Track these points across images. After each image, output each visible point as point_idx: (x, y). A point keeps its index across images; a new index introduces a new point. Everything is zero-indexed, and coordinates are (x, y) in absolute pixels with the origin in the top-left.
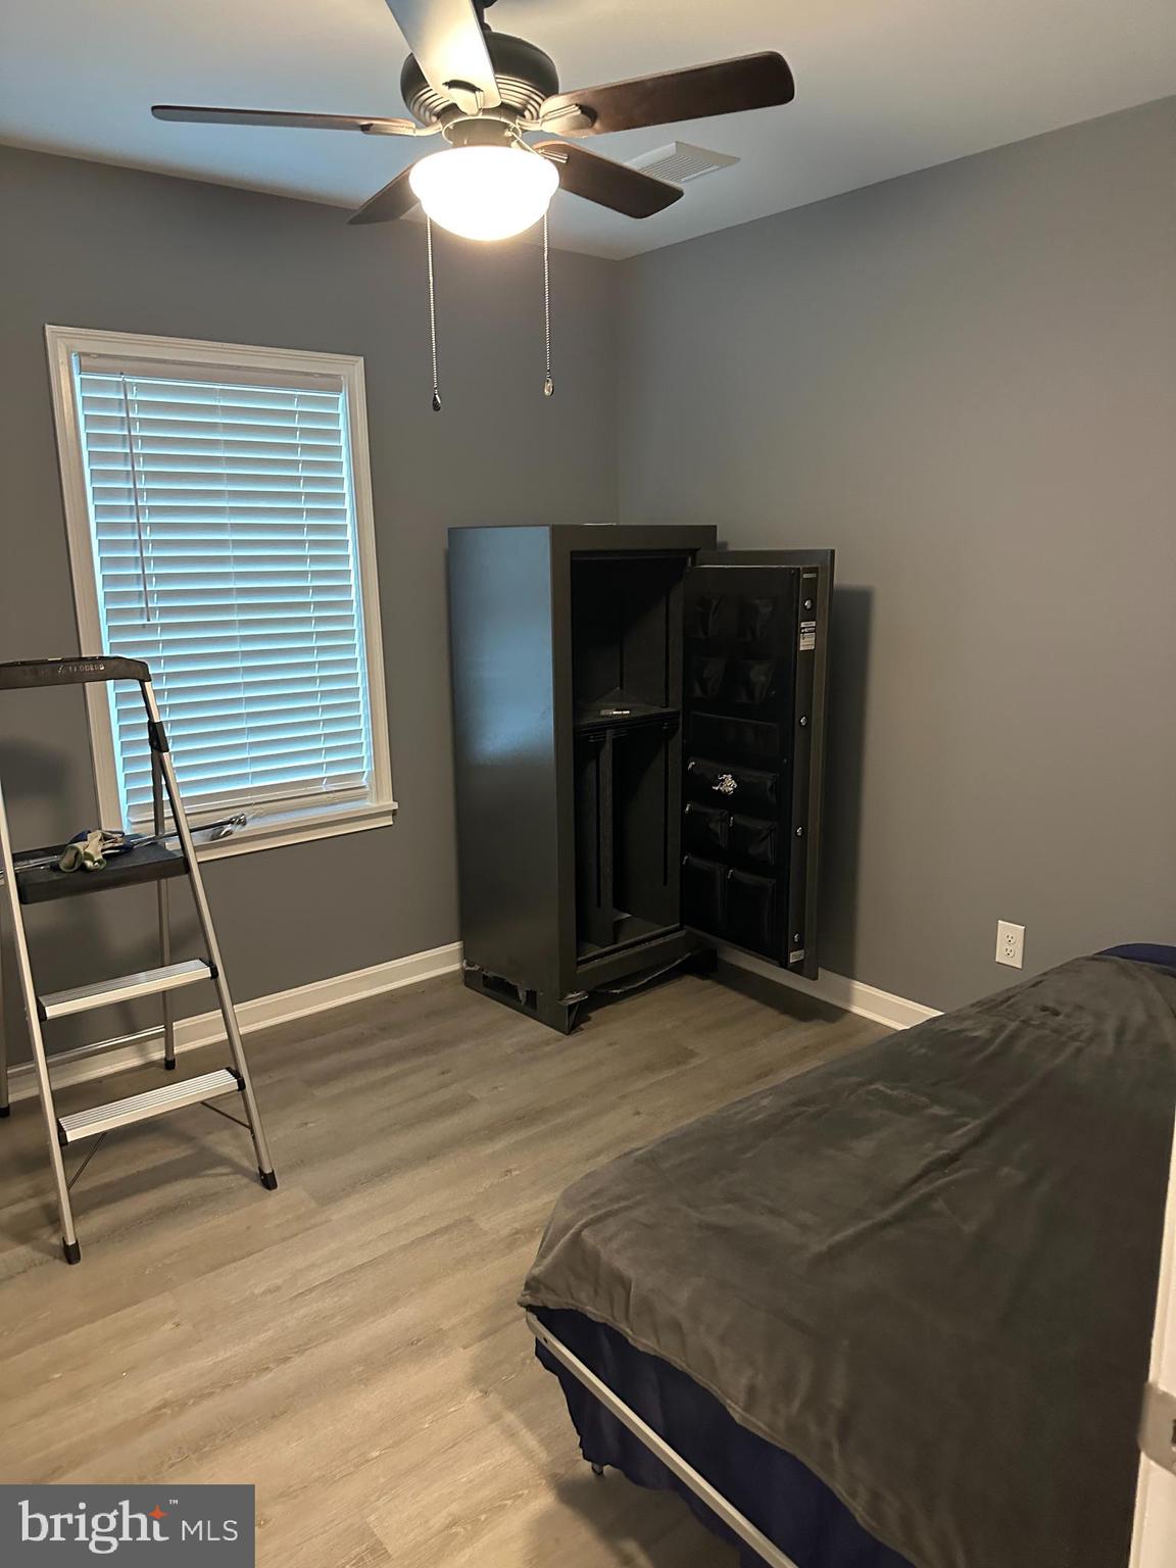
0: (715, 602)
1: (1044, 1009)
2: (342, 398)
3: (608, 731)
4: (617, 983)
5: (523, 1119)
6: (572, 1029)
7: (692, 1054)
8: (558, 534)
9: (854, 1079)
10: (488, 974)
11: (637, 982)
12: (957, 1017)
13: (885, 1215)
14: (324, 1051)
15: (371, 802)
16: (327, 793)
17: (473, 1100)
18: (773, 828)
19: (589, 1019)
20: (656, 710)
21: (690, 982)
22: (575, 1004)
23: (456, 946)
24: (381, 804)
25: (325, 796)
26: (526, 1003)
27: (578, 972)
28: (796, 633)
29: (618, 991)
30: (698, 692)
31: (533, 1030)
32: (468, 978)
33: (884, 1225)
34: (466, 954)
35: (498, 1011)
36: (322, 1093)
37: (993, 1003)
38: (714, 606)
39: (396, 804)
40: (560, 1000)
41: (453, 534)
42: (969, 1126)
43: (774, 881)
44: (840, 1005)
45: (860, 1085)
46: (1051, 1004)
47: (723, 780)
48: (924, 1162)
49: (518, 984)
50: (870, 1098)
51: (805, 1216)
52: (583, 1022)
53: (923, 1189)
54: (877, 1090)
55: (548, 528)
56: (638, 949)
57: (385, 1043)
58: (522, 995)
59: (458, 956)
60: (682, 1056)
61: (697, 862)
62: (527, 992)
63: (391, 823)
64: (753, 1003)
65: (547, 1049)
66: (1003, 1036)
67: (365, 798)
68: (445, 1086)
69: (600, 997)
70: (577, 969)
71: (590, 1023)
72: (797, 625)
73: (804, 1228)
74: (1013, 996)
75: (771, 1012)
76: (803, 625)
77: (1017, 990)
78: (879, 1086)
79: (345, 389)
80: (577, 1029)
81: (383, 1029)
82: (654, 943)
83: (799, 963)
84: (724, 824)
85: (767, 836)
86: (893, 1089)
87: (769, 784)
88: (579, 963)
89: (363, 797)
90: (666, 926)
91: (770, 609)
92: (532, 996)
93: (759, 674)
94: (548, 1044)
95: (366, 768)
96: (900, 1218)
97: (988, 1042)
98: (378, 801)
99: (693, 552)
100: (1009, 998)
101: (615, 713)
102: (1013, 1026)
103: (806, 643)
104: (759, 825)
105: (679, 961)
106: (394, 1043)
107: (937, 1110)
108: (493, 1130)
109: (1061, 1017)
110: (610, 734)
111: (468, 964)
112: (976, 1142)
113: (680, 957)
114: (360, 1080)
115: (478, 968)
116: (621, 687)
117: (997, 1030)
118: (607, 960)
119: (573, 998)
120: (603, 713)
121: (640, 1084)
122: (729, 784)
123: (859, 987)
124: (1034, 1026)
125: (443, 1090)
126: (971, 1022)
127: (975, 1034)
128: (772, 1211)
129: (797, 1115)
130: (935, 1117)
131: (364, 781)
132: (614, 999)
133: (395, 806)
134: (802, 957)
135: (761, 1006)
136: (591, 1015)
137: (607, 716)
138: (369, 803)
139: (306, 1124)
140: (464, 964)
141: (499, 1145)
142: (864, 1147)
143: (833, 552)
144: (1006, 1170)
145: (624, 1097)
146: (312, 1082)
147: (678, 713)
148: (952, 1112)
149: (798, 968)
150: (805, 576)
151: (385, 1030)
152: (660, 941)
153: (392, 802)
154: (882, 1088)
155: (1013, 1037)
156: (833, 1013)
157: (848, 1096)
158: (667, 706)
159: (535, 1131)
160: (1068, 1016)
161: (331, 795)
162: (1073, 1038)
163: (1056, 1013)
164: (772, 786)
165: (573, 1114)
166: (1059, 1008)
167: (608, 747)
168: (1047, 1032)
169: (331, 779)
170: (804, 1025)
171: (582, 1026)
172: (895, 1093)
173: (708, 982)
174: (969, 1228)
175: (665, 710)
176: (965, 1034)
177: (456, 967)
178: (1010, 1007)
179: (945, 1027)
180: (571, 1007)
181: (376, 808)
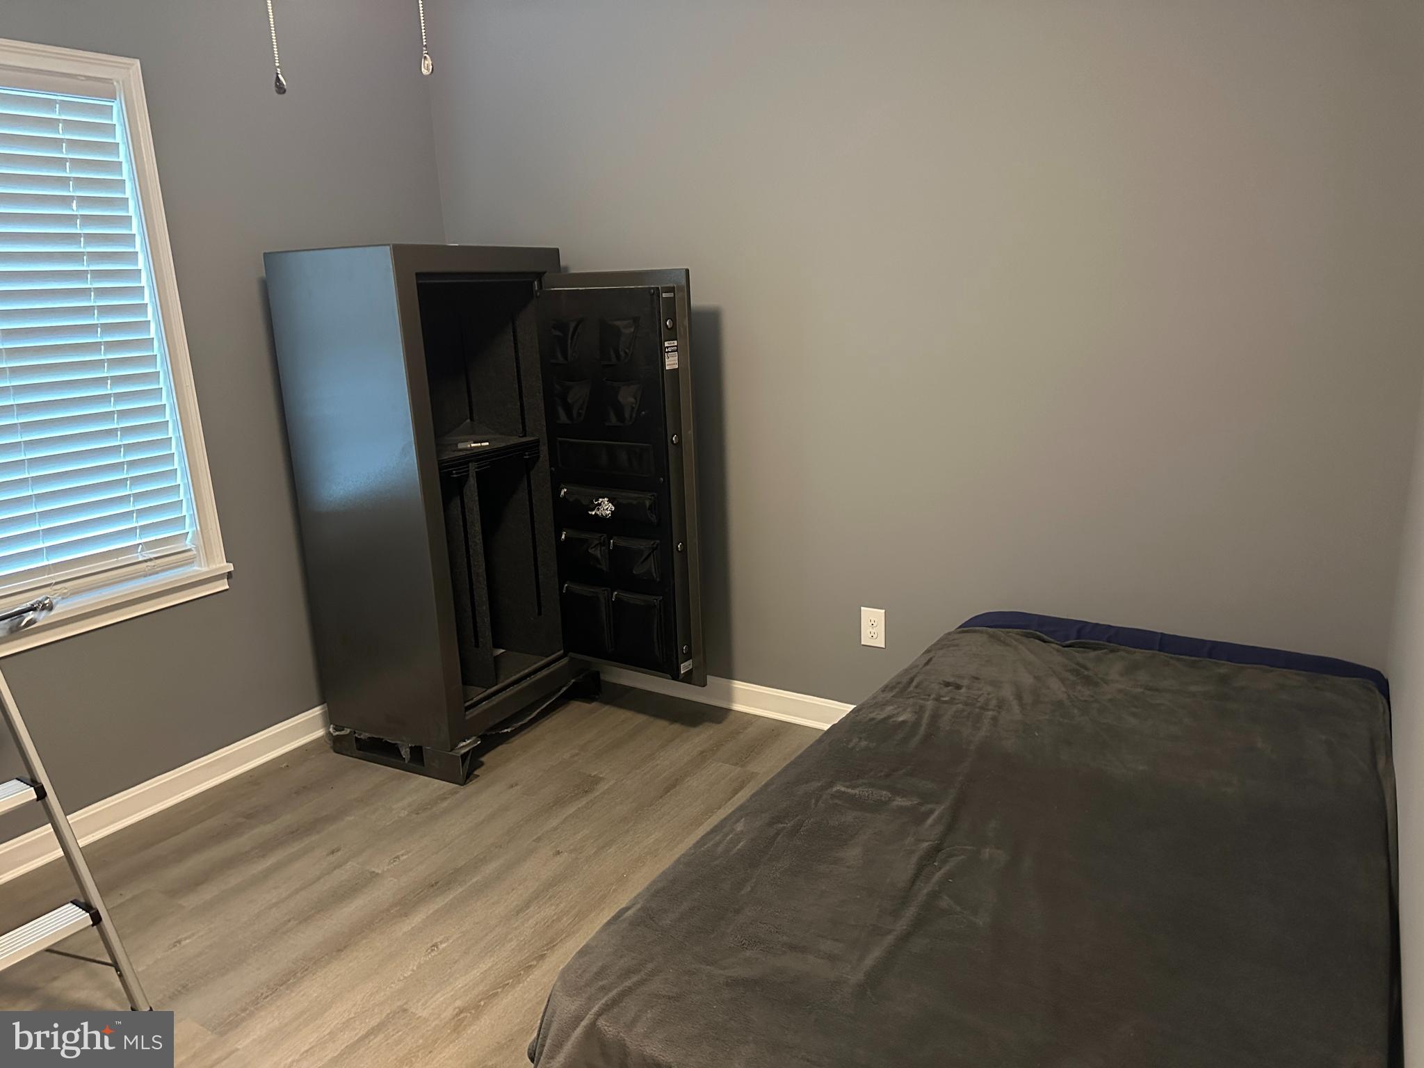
0: (572, 325)
1: (947, 684)
2: (115, 106)
3: (470, 464)
4: (505, 723)
5: (434, 886)
6: (467, 778)
7: (597, 781)
8: (401, 254)
9: (816, 785)
10: (362, 737)
11: (525, 718)
12: (876, 704)
13: (902, 925)
14: (182, 853)
15: (201, 566)
16: (146, 561)
17: (375, 875)
18: (655, 546)
19: (482, 764)
20: (515, 440)
21: (577, 707)
22: (468, 752)
23: (317, 711)
24: (213, 567)
25: (144, 565)
26: (411, 760)
27: (467, 718)
28: (661, 354)
29: (509, 730)
30: (563, 418)
31: (422, 787)
32: (337, 744)
33: (905, 937)
34: (331, 718)
35: (378, 774)
36: (191, 901)
37: (901, 686)
38: (571, 330)
39: (231, 564)
40: (451, 750)
41: (270, 259)
42: (936, 813)
43: (661, 598)
44: (724, 705)
45: (823, 788)
46: (951, 680)
47: (600, 504)
48: (914, 859)
49: (398, 742)
50: (836, 801)
51: (827, 946)
52: (475, 769)
53: (924, 889)
54: (838, 791)
55: (388, 247)
56: (524, 684)
57: (256, 831)
58: (405, 753)
59: (320, 722)
60: (587, 785)
61: (578, 589)
62: (411, 748)
63: (227, 587)
64: (641, 718)
65: (445, 804)
66: (927, 715)
67: (193, 562)
68: (339, 866)
69: (492, 739)
70: (465, 715)
71: (483, 768)
72: (662, 344)
73: (832, 958)
74: (915, 676)
75: (662, 723)
76: (666, 344)
77: (915, 671)
78: (839, 787)
79: (121, 96)
80: (471, 776)
81: (249, 816)
82: (539, 675)
83: (689, 673)
84: (603, 548)
85: (649, 555)
86: (854, 787)
87: (648, 503)
88: (468, 708)
89: (189, 562)
90: (547, 657)
91: (632, 330)
92: (417, 753)
93: (627, 397)
94: (445, 799)
95: (189, 528)
96: (919, 924)
97: (916, 724)
98: (208, 566)
99: (539, 276)
100: (912, 680)
101: (473, 445)
102: (930, 704)
103: (671, 362)
104: (643, 545)
105: (565, 689)
106: (265, 830)
107: (899, 802)
108: (404, 905)
109: (963, 690)
110: (473, 468)
111: (336, 729)
112: (950, 829)
113: (564, 686)
114: (234, 879)
115: (349, 731)
116: (472, 419)
117: (920, 711)
118: (495, 700)
119: (465, 746)
120: (461, 446)
121: (554, 822)
122: (606, 508)
123: (738, 685)
124: (945, 702)
125: (337, 870)
126: (891, 707)
127: (901, 719)
128: (793, 948)
129: (778, 834)
130: (902, 810)
131: (188, 544)
132: (507, 738)
133: (230, 567)
134: (691, 667)
135: (651, 719)
136: (484, 759)
137: (466, 449)
138: (196, 568)
139: (179, 942)
140: (331, 730)
141: (418, 918)
142: (853, 854)
143: (687, 271)
144: (987, 853)
145: (539, 839)
146: (174, 892)
147: (538, 441)
148: (916, 801)
149: (688, 678)
150: (664, 295)
151: (252, 817)
152: (545, 672)
153: (225, 563)
154: (843, 789)
155: (935, 717)
156: (718, 714)
157: (816, 804)
158: (525, 436)
159: (451, 897)
160: (969, 688)
161: (149, 564)
162: (984, 708)
163: (958, 687)
164: (650, 506)
165: (491, 868)
166: (959, 682)
167: (472, 481)
168: (960, 706)
169: (148, 545)
170: (694, 731)
171: (476, 773)
172: (856, 791)
173: (594, 704)
174: (982, 920)
175: (524, 440)
176: (892, 720)
177: (320, 733)
178: (916, 687)
179: (872, 715)
180: (464, 756)
181: (207, 572)
